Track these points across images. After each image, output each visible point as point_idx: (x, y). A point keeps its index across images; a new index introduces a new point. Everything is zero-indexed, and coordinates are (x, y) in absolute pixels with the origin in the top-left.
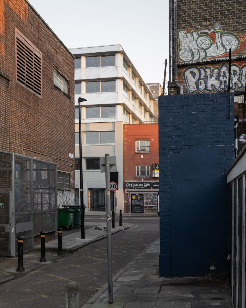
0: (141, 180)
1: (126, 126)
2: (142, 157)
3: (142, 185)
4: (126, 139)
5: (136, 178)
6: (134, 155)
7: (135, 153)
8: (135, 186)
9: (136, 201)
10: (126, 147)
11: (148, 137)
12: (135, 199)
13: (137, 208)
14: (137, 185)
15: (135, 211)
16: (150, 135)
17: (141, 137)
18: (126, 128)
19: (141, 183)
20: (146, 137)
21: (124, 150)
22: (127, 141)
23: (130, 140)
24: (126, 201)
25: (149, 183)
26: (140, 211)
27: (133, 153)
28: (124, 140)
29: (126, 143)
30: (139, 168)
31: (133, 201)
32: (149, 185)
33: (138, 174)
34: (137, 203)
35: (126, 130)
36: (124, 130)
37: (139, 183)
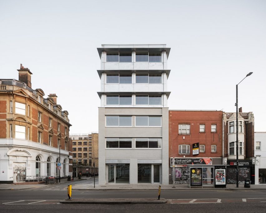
0: (183, 157)
1: (171, 112)
2: (184, 138)
3: (185, 161)
4: (170, 123)
5: (179, 155)
6: (178, 136)
7: (178, 135)
8: (179, 162)
9: (195, 175)
10: (171, 129)
11: (189, 122)
12: (195, 173)
13: (196, 181)
14: (180, 161)
15: (194, 184)
16: (190, 120)
17: (183, 121)
18: (171, 114)
19: (184, 159)
20: (187, 121)
21: (169, 132)
22: (171, 124)
23: (174, 124)
24: (170, 175)
25: (191, 159)
26: (199, 184)
27: (177, 134)
28: (169, 124)
29: (170, 126)
30: (181, 147)
31: (192, 174)
32: (191, 161)
33: (180, 152)
34: (197, 177)
35: (171, 116)
36: (169, 115)
37: (182, 159)
